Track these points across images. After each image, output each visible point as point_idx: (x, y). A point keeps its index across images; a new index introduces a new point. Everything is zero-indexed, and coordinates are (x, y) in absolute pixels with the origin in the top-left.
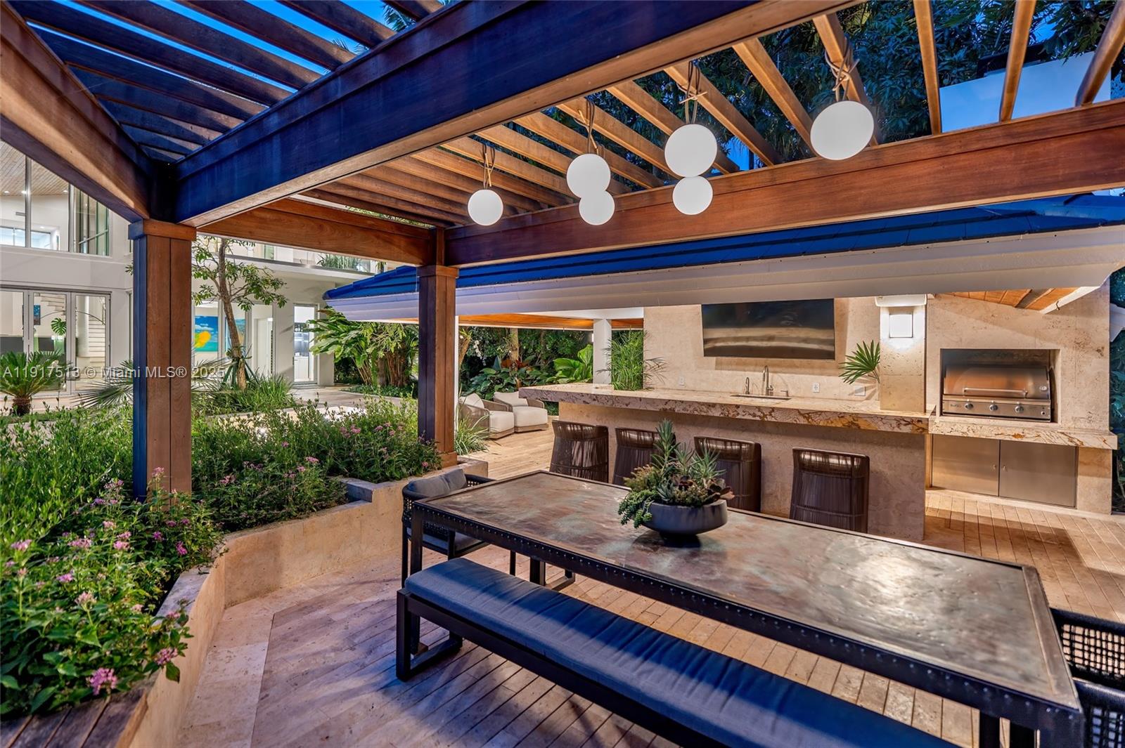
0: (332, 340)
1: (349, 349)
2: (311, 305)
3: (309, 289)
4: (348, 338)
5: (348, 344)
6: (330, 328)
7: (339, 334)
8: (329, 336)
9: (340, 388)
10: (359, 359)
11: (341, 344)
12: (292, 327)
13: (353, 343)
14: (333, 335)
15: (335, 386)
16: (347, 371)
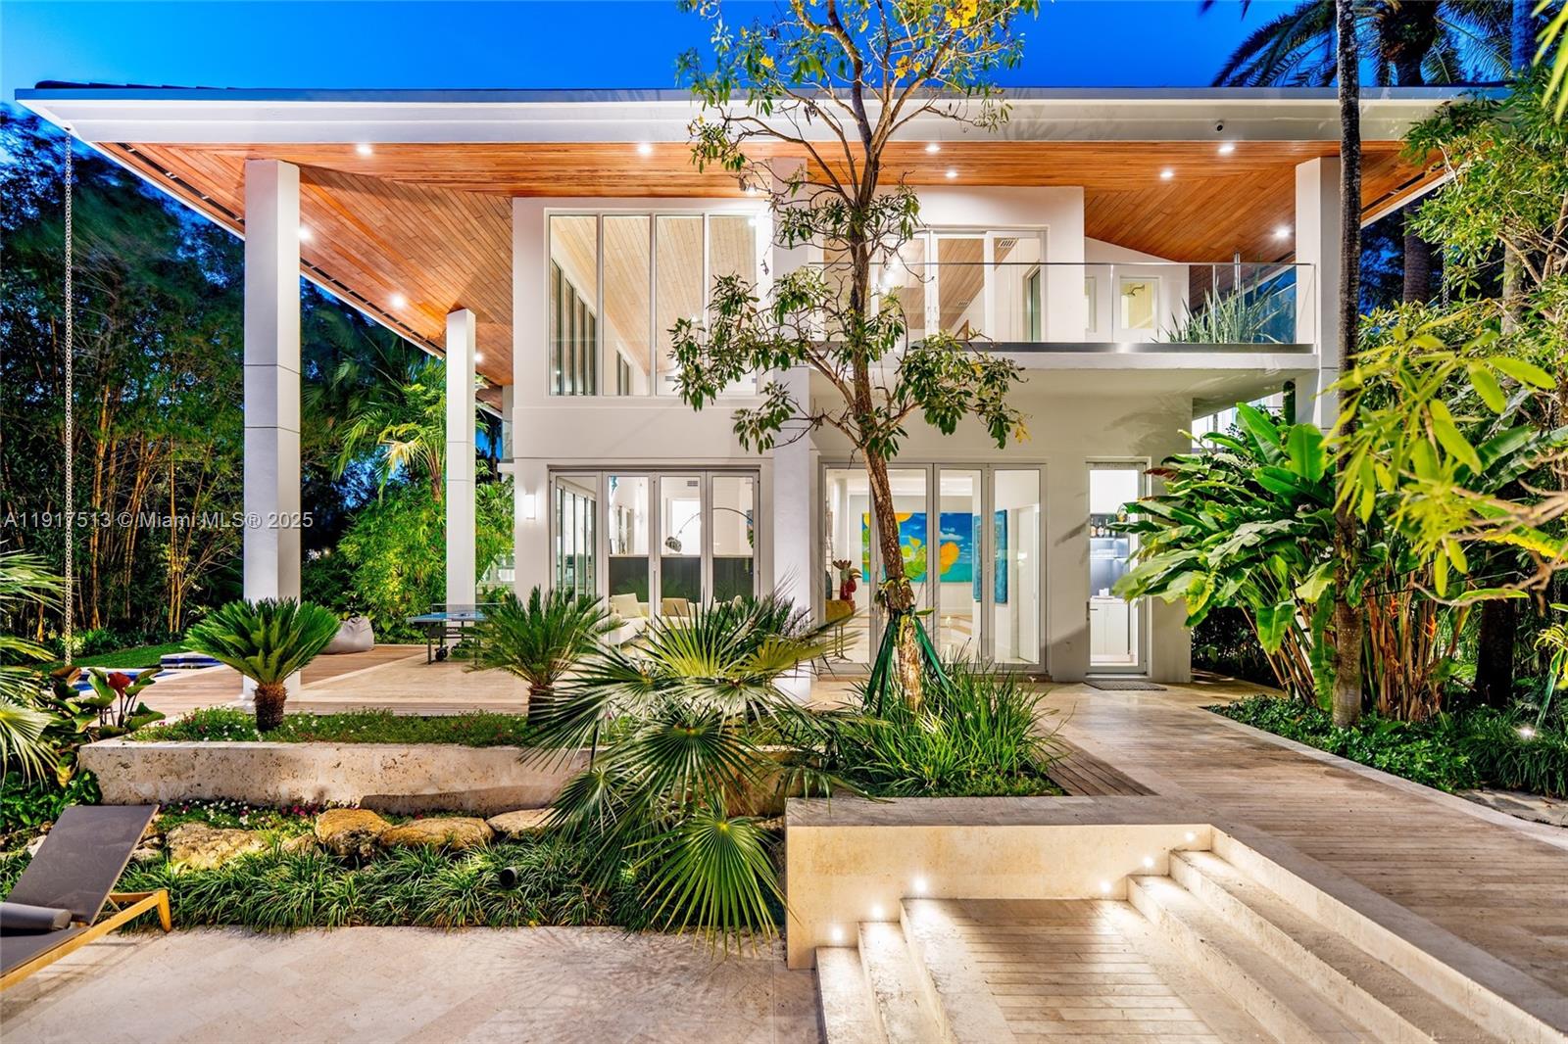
0: (1180, 556)
1: (1231, 587)
2: (1132, 465)
3: (1124, 420)
4: (1233, 548)
5: (1229, 570)
6: (1177, 521)
7: (1201, 537)
8: (1176, 544)
9: (1209, 697)
10: (1267, 622)
11: (1203, 568)
12: (1083, 526)
13: (1248, 563)
14: (1187, 540)
15: (1194, 683)
16: (1227, 639)
